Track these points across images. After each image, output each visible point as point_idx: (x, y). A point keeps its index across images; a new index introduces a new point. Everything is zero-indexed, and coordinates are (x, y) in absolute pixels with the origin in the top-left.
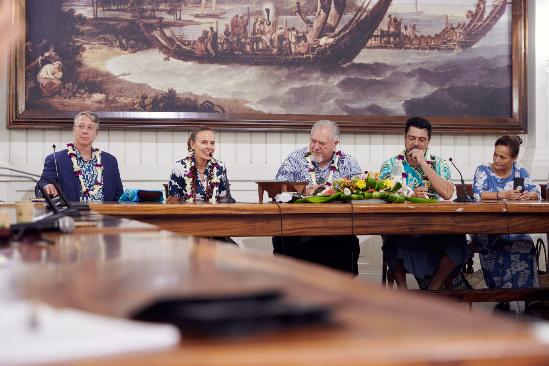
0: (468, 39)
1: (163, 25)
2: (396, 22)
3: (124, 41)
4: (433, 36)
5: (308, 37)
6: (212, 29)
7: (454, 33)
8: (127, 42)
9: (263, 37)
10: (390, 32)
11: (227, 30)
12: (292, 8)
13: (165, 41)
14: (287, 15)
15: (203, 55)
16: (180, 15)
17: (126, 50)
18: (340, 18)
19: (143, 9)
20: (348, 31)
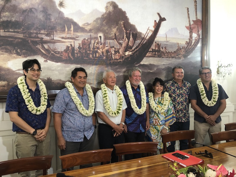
0: (186, 54)
1: (43, 42)
2: (158, 45)
3: (19, 50)
4: (173, 52)
5: (120, 51)
6: (71, 45)
7: (181, 51)
8: (21, 51)
9: (98, 51)
10: (156, 50)
11: (80, 46)
12: (112, 37)
13: (45, 51)
14: (110, 40)
15: (66, 59)
16: (53, 37)
17: (21, 56)
18: (134, 42)
19: (31, 32)
20: (138, 49)
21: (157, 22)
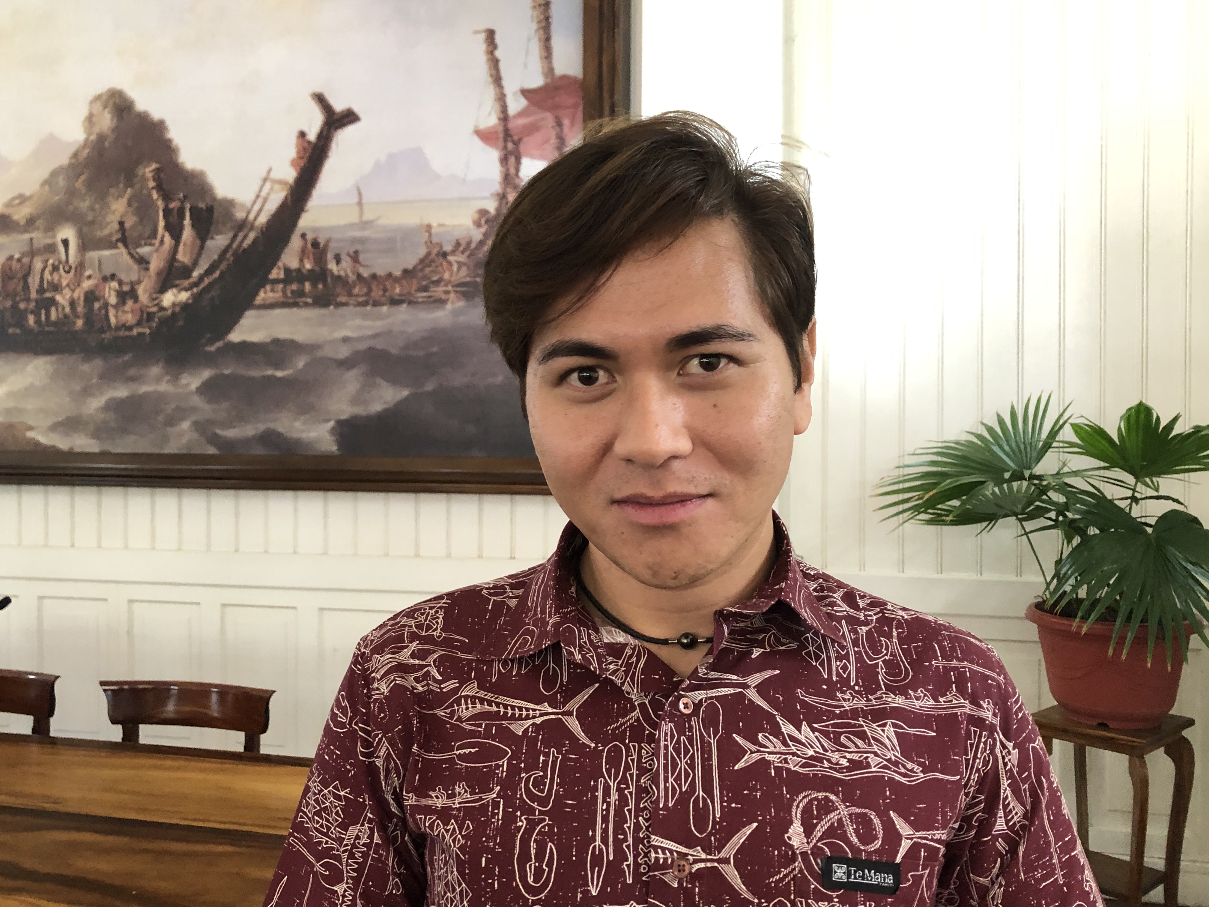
2: (317, 249)
4: (398, 273)
5: (140, 292)
7: (445, 263)
9: (58, 298)
10: (304, 271)
12: (110, 235)
14: (102, 249)
18: (202, 247)
20: (217, 274)
21: (312, 136)
